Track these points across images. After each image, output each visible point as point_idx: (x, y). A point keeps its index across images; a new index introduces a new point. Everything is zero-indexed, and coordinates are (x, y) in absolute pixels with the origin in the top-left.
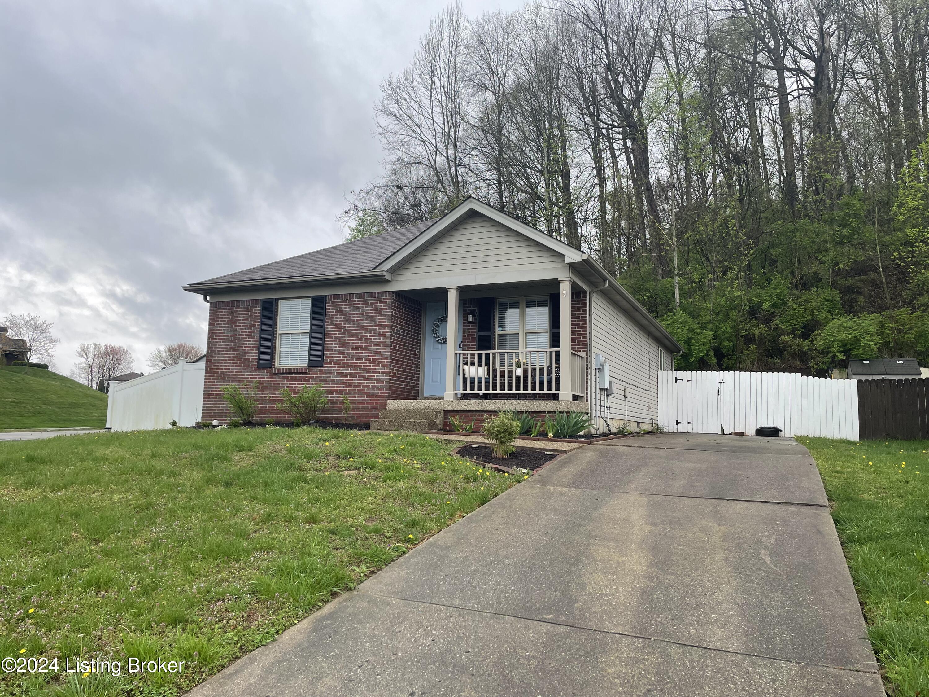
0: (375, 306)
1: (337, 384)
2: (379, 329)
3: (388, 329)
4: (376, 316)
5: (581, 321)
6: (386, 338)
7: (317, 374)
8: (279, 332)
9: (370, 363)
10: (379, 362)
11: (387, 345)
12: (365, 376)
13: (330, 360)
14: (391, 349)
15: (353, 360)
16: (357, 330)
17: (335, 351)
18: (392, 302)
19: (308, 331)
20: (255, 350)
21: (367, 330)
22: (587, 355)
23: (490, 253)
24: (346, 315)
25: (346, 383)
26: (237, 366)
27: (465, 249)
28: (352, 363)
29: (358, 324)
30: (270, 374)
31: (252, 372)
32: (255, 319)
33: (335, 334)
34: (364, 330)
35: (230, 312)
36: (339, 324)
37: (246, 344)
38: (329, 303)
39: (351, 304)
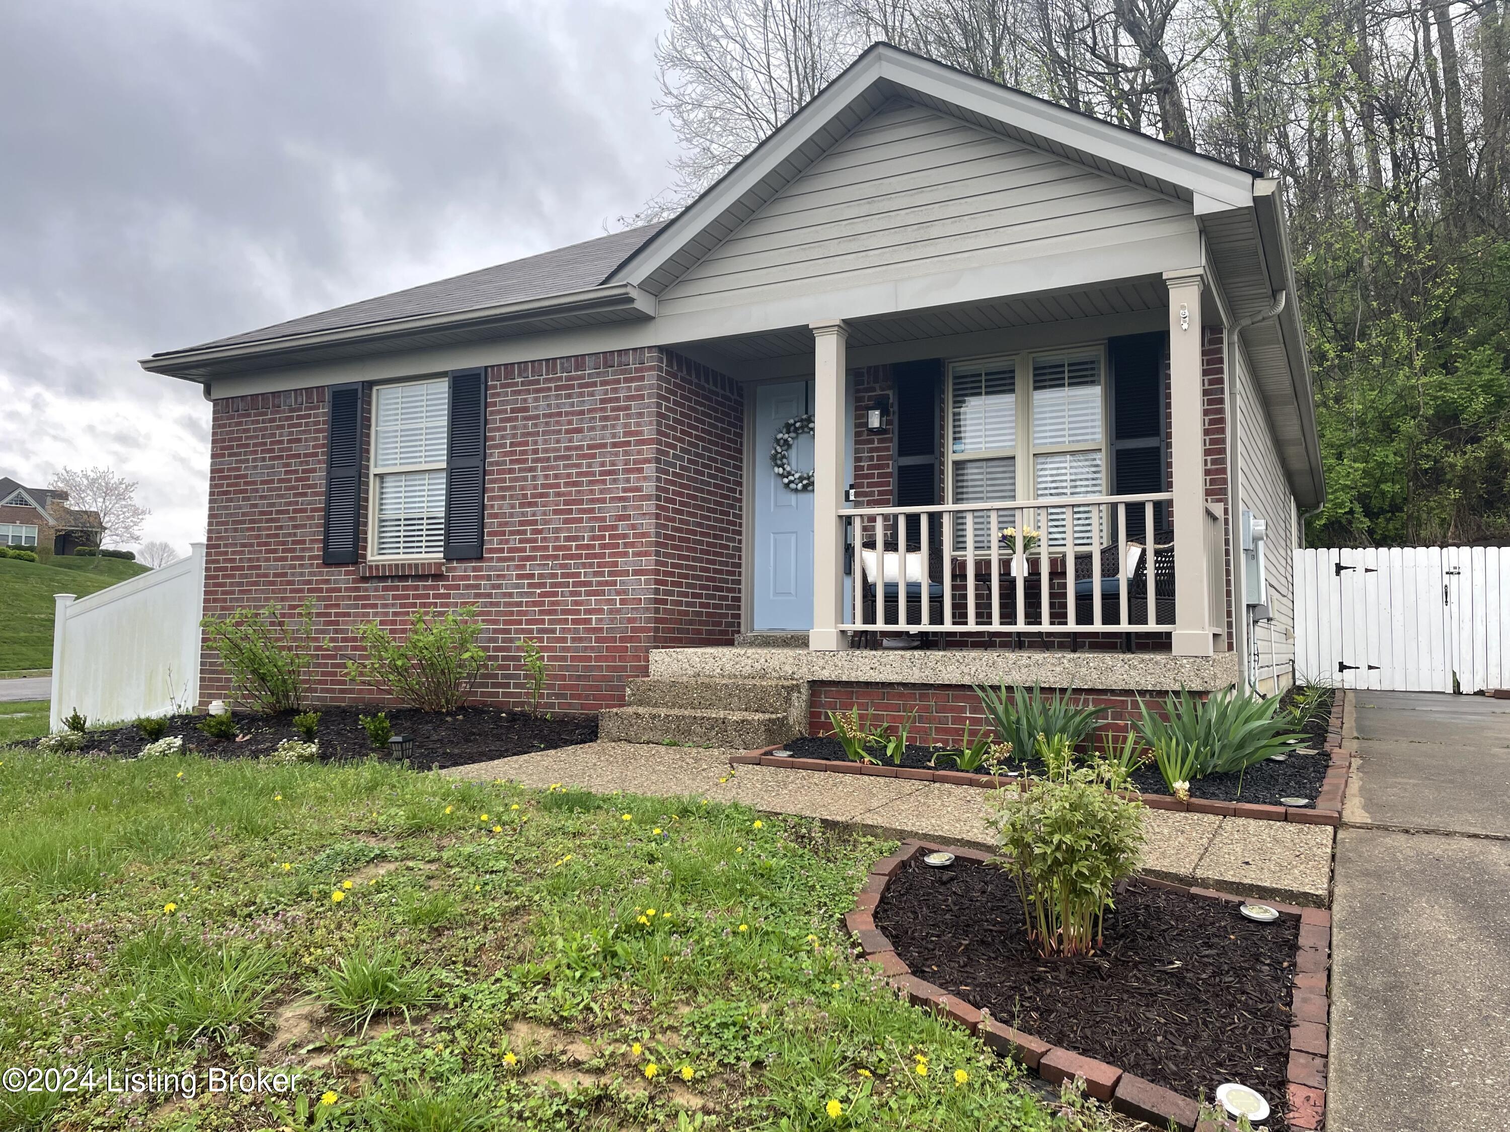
0: (615, 390)
1: (519, 604)
2: (626, 453)
3: (649, 451)
4: (617, 418)
6: (645, 478)
7: (467, 578)
8: (373, 471)
9: (603, 546)
10: (626, 545)
11: (648, 498)
12: (589, 584)
14: (658, 507)
15: (557, 539)
16: (569, 458)
17: (512, 515)
18: (659, 378)
19: (444, 465)
20: (318, 519)
21: (593, 456)
22: (1226, 511)
23: (937, 212)
24: (537, 417)
25: (542, 603)
26: (276, 559)
27: (865, 209)
28: (556, 548)
29: (570, 441)
30: (354, 581)
31: (311, 574)
32: (316, 439)
33: (511, 471)
34: (584, 456)
35: (257, 422)
36: (519, 444)
37: (297, 503)
38: (495, 387)
39: (549, 389)
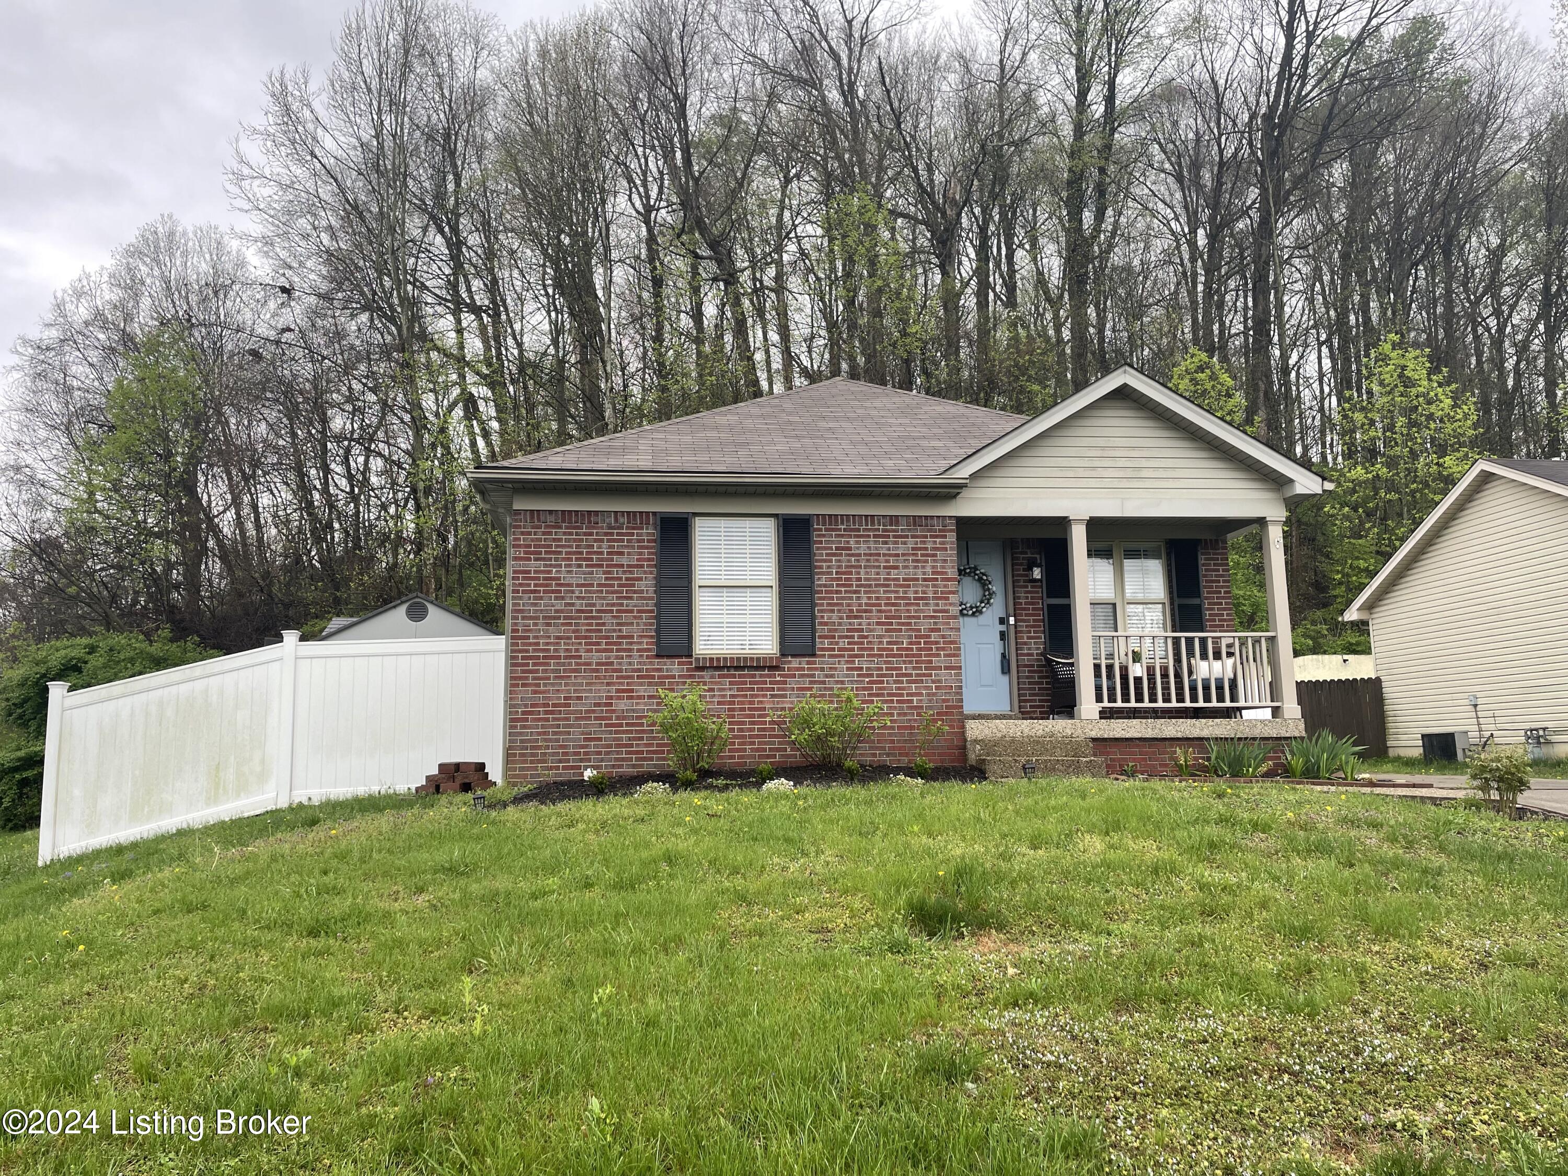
0: (924, 542)
1: (851, 689)
2: (934, 586)
3: (951, 586)
4: (927, 561)
5: (1222, 587)
6: (951, 604)
7: (803, 669)
8: (697, 582)
10: (938, 649)
11: (955, 617)
12: (911, 675)
13: (831, 643)
17: (840, 624)
18: (955, 537)
19: (775, 583)
20: (647, 619)
21: (909, 586)
23: (1144, 463)
24: (859, 555)
25: (871, 689)
27: (1099, 453)
29: (889, 574)
30: (688, 670)
31: (639, 663)
32: (640, 554)
33: (837, 592)
34: (901, 586)
35: (571, 534)
36: (844, 573)
37: (622, 605)
38: (820, 530)
39: (869, 536)
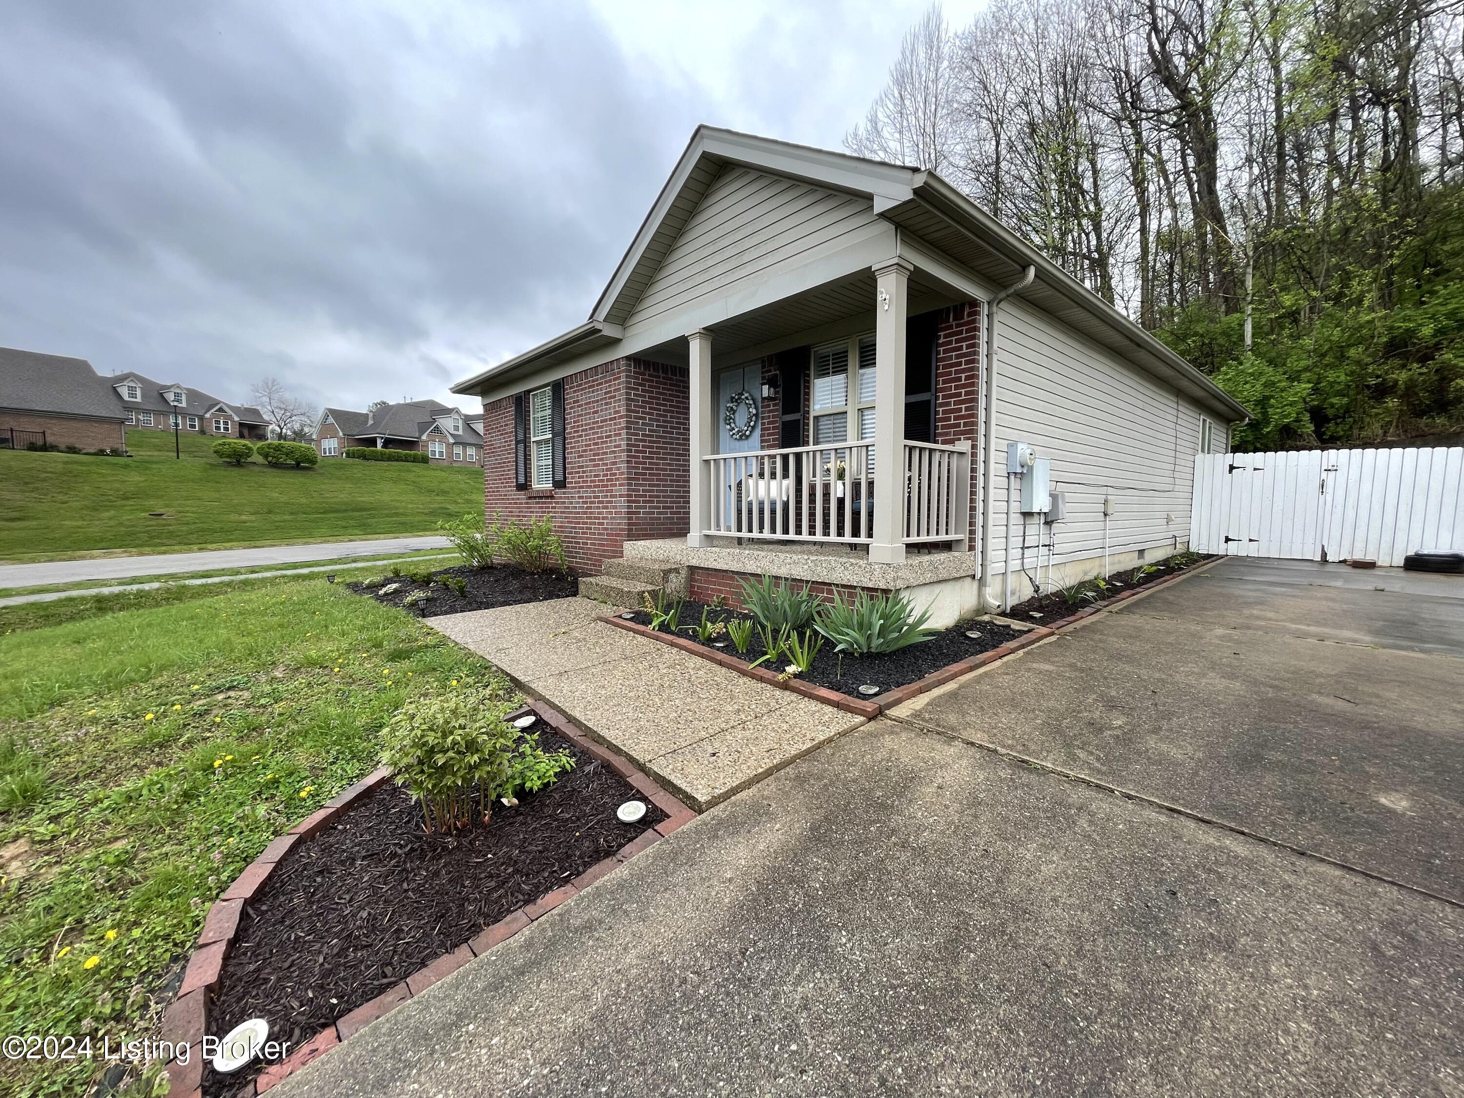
0: (609, 386)
1: (579, 513)
2: (615, 424)
3: (624, 422)
4: (611, 403)
5: (963, 371)
6: (622, 439)
7: (561, 498)
8: (531, 439)
9: (607, 480)
10: (616, 479)
11: (624, 451)
12: (603, 502)
13: (572, 478)
15: (591, 476)
16: (594, 428)
17: (575, 463)
18: (627, 376)
19: (552, 435)
21: (603, 427)
22: (974, 447)
24: (582, 405)
25: (587, 513)
26: (504, 487)
28: (591, 481)
29: (594, 418)
30: (527, 499)
31: (512, 495)
32: (511, 424)
33: (574, 437)
34: (599, 427)
35: (496, 416)
36: (577, 422)
37: (508, 458)
38: (567, 389)
39: (586, 388)
